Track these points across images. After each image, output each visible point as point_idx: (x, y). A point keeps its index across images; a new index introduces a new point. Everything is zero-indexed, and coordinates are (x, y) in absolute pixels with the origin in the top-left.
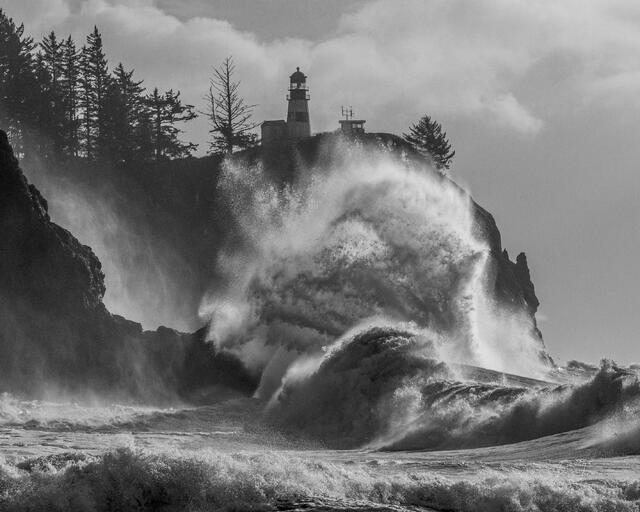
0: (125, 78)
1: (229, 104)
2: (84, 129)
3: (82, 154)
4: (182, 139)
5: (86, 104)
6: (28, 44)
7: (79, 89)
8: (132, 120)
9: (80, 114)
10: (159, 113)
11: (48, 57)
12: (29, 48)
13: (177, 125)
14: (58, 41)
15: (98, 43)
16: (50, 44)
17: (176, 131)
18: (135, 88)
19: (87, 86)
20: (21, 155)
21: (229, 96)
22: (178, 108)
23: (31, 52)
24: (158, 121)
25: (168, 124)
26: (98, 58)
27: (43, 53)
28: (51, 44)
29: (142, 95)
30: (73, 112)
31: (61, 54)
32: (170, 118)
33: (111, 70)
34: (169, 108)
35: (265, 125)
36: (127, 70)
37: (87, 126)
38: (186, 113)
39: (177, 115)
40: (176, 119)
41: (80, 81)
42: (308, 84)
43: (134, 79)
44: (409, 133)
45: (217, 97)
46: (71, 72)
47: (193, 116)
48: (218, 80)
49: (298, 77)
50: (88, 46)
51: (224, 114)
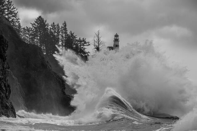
0: (72, 34)
1: (99, 42)
4: (86, 51)
5: (62, 41)
7: (60, 37)
8: (74, 45)
9: (60, 43)
10: (81, 44)
11: (52, 29)
12: (48, 26)
13: (85, 47)
14: (55, 24)
15: (65, 26)
18: (75, 37)
19: (62, 36)
20: (45, 53)
21: (99, 40)
22: (85, 43)
24: (80, 46)
25: (83, 47)
26: (65, 29)
27: (51, 27)
28: (53, 25)
29: (76, 39)
31: (56, 28)
32: (84, 45)
33: (68, 33)
34: (83, 42)
35: (108, 47)
36: (72, 33)
37: (62, 46)
38: (87, 44)
39: (85, 44)
40: (85, 45)
41: (61, 35)
42: (119, 38)
43: (74, 35)
45: (95, 40)
46: (58, 32)
47: (89, 45)
48: (96, 36)
49: (117, 36)
50: (63, 26)
51: (97, 45)
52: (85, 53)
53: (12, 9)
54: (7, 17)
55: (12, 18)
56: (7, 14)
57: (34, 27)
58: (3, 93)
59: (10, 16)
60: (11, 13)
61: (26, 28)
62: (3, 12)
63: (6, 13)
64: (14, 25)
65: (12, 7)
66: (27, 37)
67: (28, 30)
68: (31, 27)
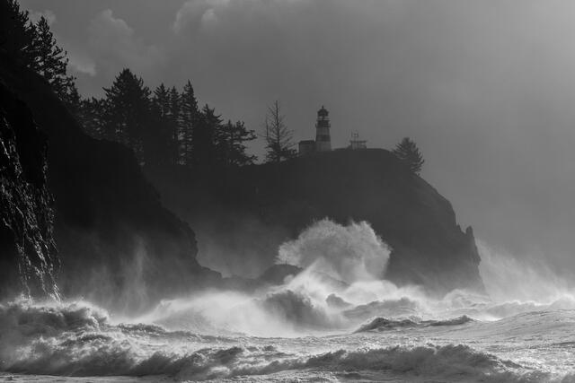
0: (210, 113)
1: (278, 131)
2: (183, 147)
3: (182, 163)
4: (248, 152)
5: (185, 130)
6: (146, 91)
7: (180, 120)
8: (215, 140)
9: (181, 137)
10: (232, 136)
11: (160, 101)
12: (147, 94)
13: (244, 143)
14: (166, 89)
15: (191, 91)
16: (161, 91)
17: (244, 148)
18: (216, 120)
19: (185, 118)
20: (142, 164)
21: (278, 124)
22: (245, 133)
23: (149, 97)
24: (232, 141)
25: (238, 143)
26: (192, 100)
27: (157, 97)
29: (222, 123)
30: (176, 136)
31: (168, 97)
32: (241, 140)
33: (200, 107)
34: (238, 133)
35: (302, 143)
36: (211, 108)
37: (186, 144)
38: (249, 136)
39: (243, 137)
40: (244, 140)
41: (181, 115)
42: (330, 117)
43: (215, 114)
44: (395, 148)
45: (269, 125)
46: (175, 109)
47: (254, 137)
48: (271, 114)
49: (323, 113)
50: (185, 93)
51: (274, 137)
52: (244, 159)
53: (55, 53)
54: (42, 73)
55: (56, 76)
56: (44, 68)
57: (113, 98)
59: (49, 70)
60: (52, 63)
61: (91, 101)
62: (34, 64)
63: (41, 64)
64: (61, 94)
65: (53, 49)
66: (95, 123)
67: (97, 104)
68: (106, 98)
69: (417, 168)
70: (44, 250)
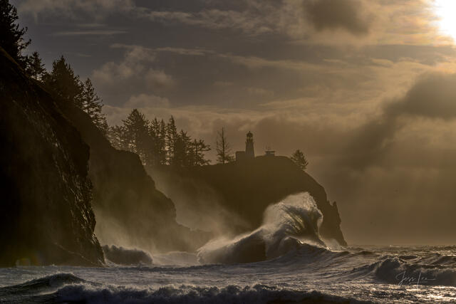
0: (184, 135)
1: (223, 145)
2: (168, 154)
3: (167, 164)
4: (205, 158)
5: (169, 145)
6: (147, 122)
7: (166, 139)
8: (187, 150)
9: (167, 148)
10: (197, 148)
11: (154, 127)
12: (147, 124)
13: (203, 153)
14: (158, 121)
15: (173, 122)
17: (203, 155)
18: (188, 139)
19: (169, 138)
20: (145, 164)
21: (223, 142)
22: (204, 147)
24: (196, 151)
25: (200, 152)
26: (173, 127)
27: (153, 125)
28: (156, 122)
29: (190, 141)
30: (164, 148)
31: (159, 126)
32: (201, 150)
33: (178, 132)
34: (200, 146)
35: (237, 153)
36: (185, 132)
38: (207, 148)
39: (203, 149)
41: (167, 136)
43: (187, 135)
44: (292, 156)
45: (219, 142)
46: (163, 132)
47: (210, 149)
48: (219, 136)
49: (250, 135)
50: (170, 123)
51: (221, 149)
52: (203, 162)
53: (95, 100)
54: (87, 111)
55: (95, 113)
56: (88, 108)
57: (128, 126)
58: (84, 225)
59: (91, 109)
60: (93, 105)
61: (115, 127)
62: (81, 105)
63: (86, 106)
64: (98, 124)
65: (95, 97)
66: (117, 140)
67: (119, 130)
68: (123, 126)
69: (304, 167)
70: (87, 215)
